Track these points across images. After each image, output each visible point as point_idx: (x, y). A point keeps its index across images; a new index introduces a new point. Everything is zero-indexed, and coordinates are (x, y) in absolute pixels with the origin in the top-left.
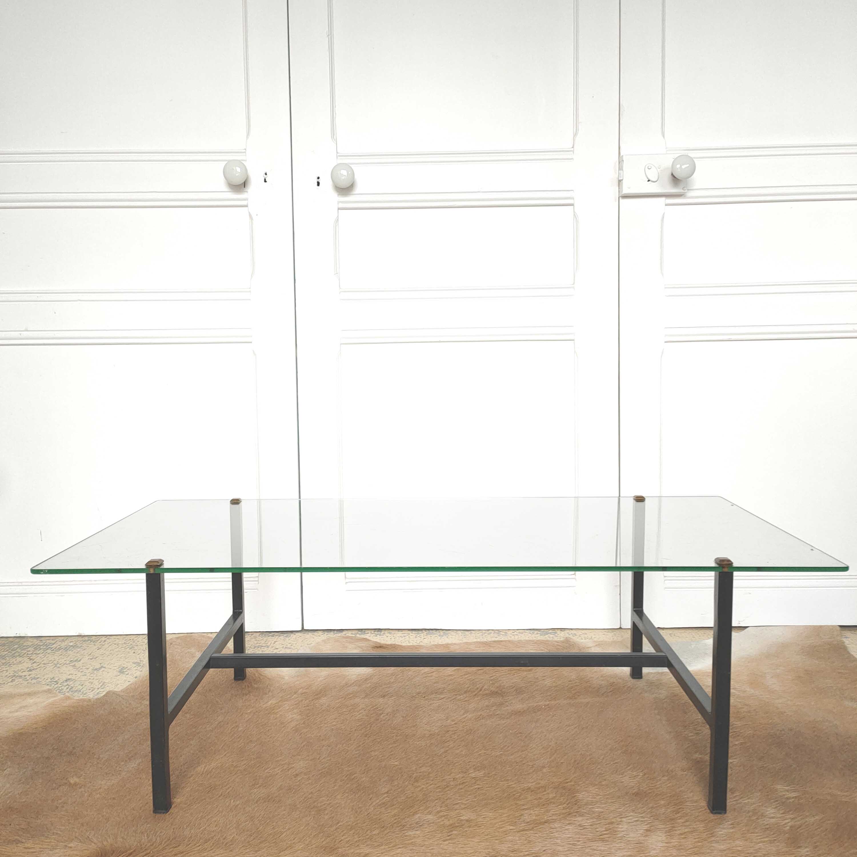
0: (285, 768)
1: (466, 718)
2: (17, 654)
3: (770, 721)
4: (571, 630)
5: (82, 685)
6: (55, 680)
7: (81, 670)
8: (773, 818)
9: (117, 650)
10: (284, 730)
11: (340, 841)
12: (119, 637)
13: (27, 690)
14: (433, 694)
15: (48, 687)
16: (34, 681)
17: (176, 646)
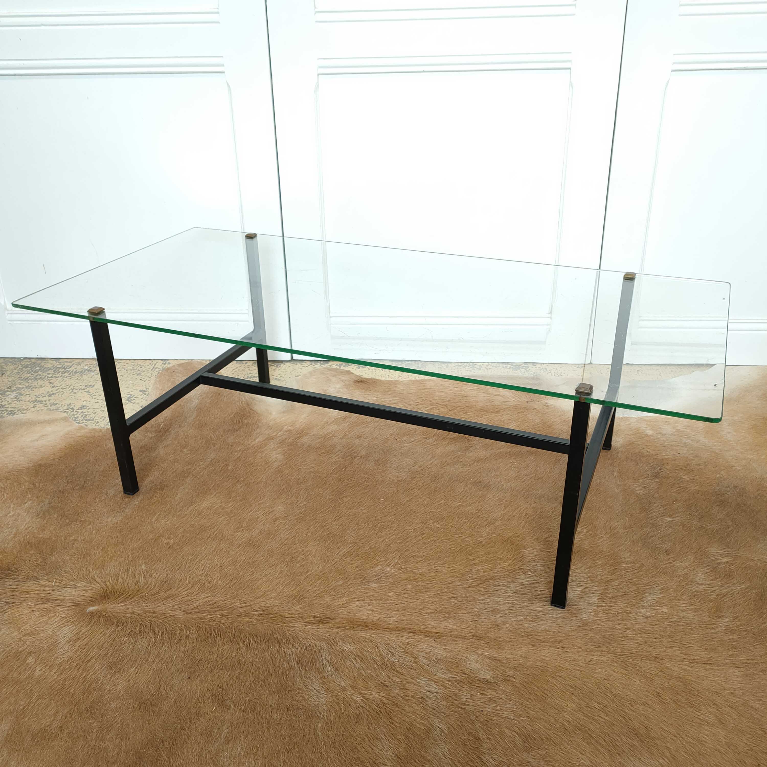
0: (266, 511)
1: (433, 464)
2: (39, 377)
3: (718, 476)
4: (542, 365)
5: (95, 413)
6: (71, 407)
7: (94, 397)
8: (702, 584)
9: (126, 376)
10: (268, 471)
11: (308, 591)
12: (128, 361)
13: (47, 417)
14: (404, 436)
15: (65, 415)
16: (53, 407)
17: (177, 374)
